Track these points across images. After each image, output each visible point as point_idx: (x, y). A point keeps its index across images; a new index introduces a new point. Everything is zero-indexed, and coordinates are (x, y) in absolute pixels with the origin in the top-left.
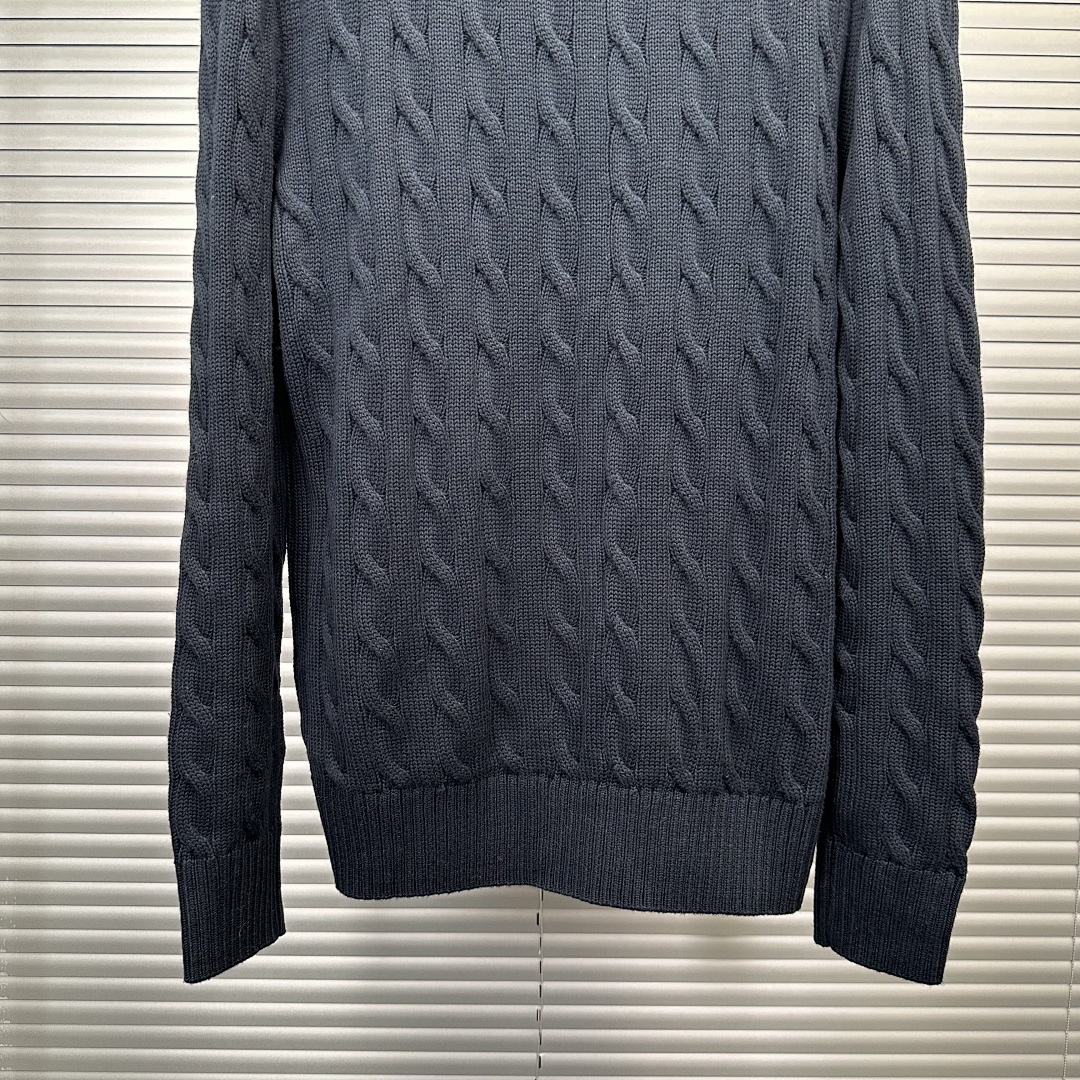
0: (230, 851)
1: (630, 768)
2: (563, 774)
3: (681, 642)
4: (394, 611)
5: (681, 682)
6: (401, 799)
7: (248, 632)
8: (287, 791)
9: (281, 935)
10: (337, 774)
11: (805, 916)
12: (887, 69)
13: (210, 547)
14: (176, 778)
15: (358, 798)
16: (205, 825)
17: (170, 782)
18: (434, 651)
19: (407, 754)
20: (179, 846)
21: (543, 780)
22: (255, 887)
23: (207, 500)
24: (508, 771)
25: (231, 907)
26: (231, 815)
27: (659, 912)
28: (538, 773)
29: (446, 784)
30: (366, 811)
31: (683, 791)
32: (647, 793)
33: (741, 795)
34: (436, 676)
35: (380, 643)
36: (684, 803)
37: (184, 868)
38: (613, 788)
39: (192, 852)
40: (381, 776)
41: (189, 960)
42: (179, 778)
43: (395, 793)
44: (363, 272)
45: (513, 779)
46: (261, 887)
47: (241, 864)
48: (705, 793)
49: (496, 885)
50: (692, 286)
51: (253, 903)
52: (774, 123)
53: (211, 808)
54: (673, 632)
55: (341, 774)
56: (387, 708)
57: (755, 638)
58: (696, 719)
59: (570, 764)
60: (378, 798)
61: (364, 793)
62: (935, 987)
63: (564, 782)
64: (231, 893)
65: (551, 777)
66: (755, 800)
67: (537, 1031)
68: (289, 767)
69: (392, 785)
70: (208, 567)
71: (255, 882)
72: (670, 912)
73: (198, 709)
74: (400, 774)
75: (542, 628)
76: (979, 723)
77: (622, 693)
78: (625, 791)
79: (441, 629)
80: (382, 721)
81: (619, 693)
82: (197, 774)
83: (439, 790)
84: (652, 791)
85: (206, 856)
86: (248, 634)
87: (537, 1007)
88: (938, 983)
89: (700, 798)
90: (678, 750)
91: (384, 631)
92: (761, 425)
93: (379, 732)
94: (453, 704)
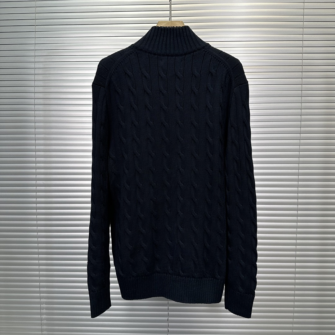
2: (169, 274)
3: (194, 246)
4: (133, 240)
8: (111, 273)
9: (110, 307)
10: (122, 274)
11: (223, 302)
12: (234, 128)
18: (142, 248)
21: (165, 275)
23: (95, 218)
24: (158, 272)
25: (100, 302)
26: (100, 283)
28: (164, 273)
31: (195, 278)
33: (207, 278)
35: (130, 247)
36: (195, 280)
38: (180, 277)
39: (92, 291)
40: (131, 274)
41: (92, 313)
43: (134, 278)
44: (126, 171)
45: (159, 274)
46: (106, 297)
47: (102, 293)
50: (194, 172)
51: (105, 301)
52: (210, 140)
54: (192, 244)
56: (132, 260)
57: (209, 245)
58: (197, 263)
59: (171, 271)
62: (249, 319)
63: (170, 275)
64: (100, 299)
65: (167, 274)
66: (210, 279)
67: (167, 323)
68: (111, 268)
69: (133, 276)
70: (95, 232)
74: (135, 274)
76: (257, 263)
78: (182, 278)
79: (143, 243)
80: (131, 263)
81: (181, 257)
83: (143, 277)
84: (188, 278)
85: (95, 292)
87: (167, 318)
88: (250, 318)
89: (198, 279)
90: (193, 269)
91: (131, 244)
92: (210, 200)
94: (146, 259)
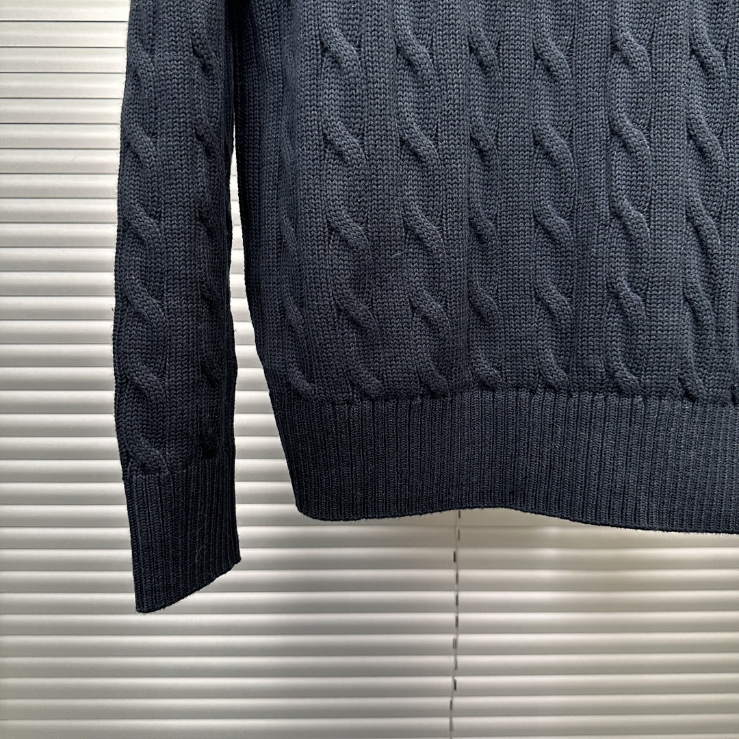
0: (186, 466)
1: (635, 375)
2: (549, 387)
4: (369, 193)
5: (696, 276)
6: (374, 411)
7: (200, 216)
9: (237, 563)
13: (156, 109)
14: (124, 383)
15: (328, 409)
16: (158, 436)
17: (116, 387)
18: (412, 245)
19: (380, 363)
20: (128, 460)
21: (524, 395)
22: (211, 509)
23: (152, 51)
24: (484, 386)
25: (187, 530)
26: (188, 426)
27: (663, 530)
28: (517, 388)
29: (422, 396)
30: (335, 422)
31: (693, 399)
32: (654, 403)
34: (415, 272)
35: (354, 231)
36: (694, 413)
37: (134, 485)
38: (613, 399)
39: (143, 466)
40: (353, 385)
41: (141, 588)
42: (127, 382)
43: (367, 405)
45: (488, 395)
46: (217, 510)
47: (198, 482)
48: (715, 403)
49: (469, 508)
51: (209, 526)
53: (164, 417)
54: (688, 219)
55: (308, 384)
56: (360, 308)
58: (709, 319)
59: (558, 375)
60: (349, 409)
61: (334, 404)
63: (550, 396)
64: (187, 514)
65: (533, 392)
67: (452, 659)
68: (243, 373)
69: (365, 395)
70: (154, 134)
71: (212, 503)
72: (675, 531)
73: (147, 303)
74: (372, 384)
75: (528, 224)
77: (629, 289)
78: (627, 401)
79: (421, 217)
80: (355, 323)
81: (626, 290)
82: (147, 377)
83: (414, 403)
84: (660, 400)
85: (159, 470)
86: (201, 219)
89: (710, 408)
90: (691, 354)
91: (358, 217)
93: (351, 335)
94: (433, 306)
